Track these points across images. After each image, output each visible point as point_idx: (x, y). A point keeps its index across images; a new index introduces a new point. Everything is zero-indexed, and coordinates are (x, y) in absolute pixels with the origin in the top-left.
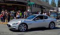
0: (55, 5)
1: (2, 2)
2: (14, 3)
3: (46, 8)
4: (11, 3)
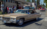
0: (30, 1)
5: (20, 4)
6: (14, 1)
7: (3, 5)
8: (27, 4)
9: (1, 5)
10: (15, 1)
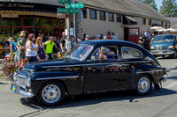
2: (22, 9)
3: (140, 21)
4: (13, 9)
5: (136, 23)
6: (113, 13)
7: (71, 29)
8: (164, 24)
9: (66, 30)
10: (117, 14)
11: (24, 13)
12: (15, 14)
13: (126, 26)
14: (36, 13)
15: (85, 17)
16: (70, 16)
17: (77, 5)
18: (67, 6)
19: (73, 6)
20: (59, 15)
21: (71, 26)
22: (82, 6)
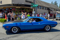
1: (12, 6)
3: (53, 10)
4: (19, 6)
11: (22, 7)
12: (20, 7)
13: (49, 11)
14: (25, 7)
15: (38, 8)
16: (34, 8)
17: (36, 5)
18: (33, 5)
19: (35, 5)
20: (31, 8)
21: (34, 11)
22: (37, 5)
